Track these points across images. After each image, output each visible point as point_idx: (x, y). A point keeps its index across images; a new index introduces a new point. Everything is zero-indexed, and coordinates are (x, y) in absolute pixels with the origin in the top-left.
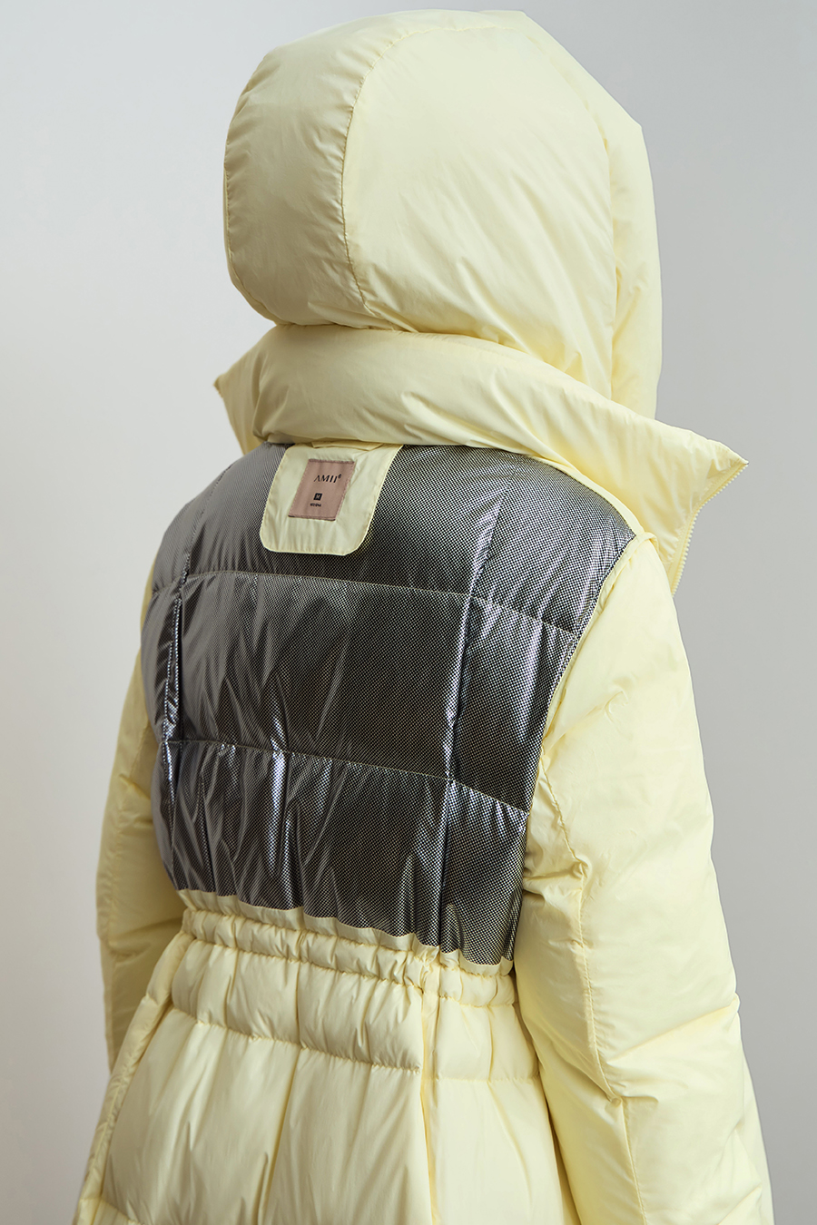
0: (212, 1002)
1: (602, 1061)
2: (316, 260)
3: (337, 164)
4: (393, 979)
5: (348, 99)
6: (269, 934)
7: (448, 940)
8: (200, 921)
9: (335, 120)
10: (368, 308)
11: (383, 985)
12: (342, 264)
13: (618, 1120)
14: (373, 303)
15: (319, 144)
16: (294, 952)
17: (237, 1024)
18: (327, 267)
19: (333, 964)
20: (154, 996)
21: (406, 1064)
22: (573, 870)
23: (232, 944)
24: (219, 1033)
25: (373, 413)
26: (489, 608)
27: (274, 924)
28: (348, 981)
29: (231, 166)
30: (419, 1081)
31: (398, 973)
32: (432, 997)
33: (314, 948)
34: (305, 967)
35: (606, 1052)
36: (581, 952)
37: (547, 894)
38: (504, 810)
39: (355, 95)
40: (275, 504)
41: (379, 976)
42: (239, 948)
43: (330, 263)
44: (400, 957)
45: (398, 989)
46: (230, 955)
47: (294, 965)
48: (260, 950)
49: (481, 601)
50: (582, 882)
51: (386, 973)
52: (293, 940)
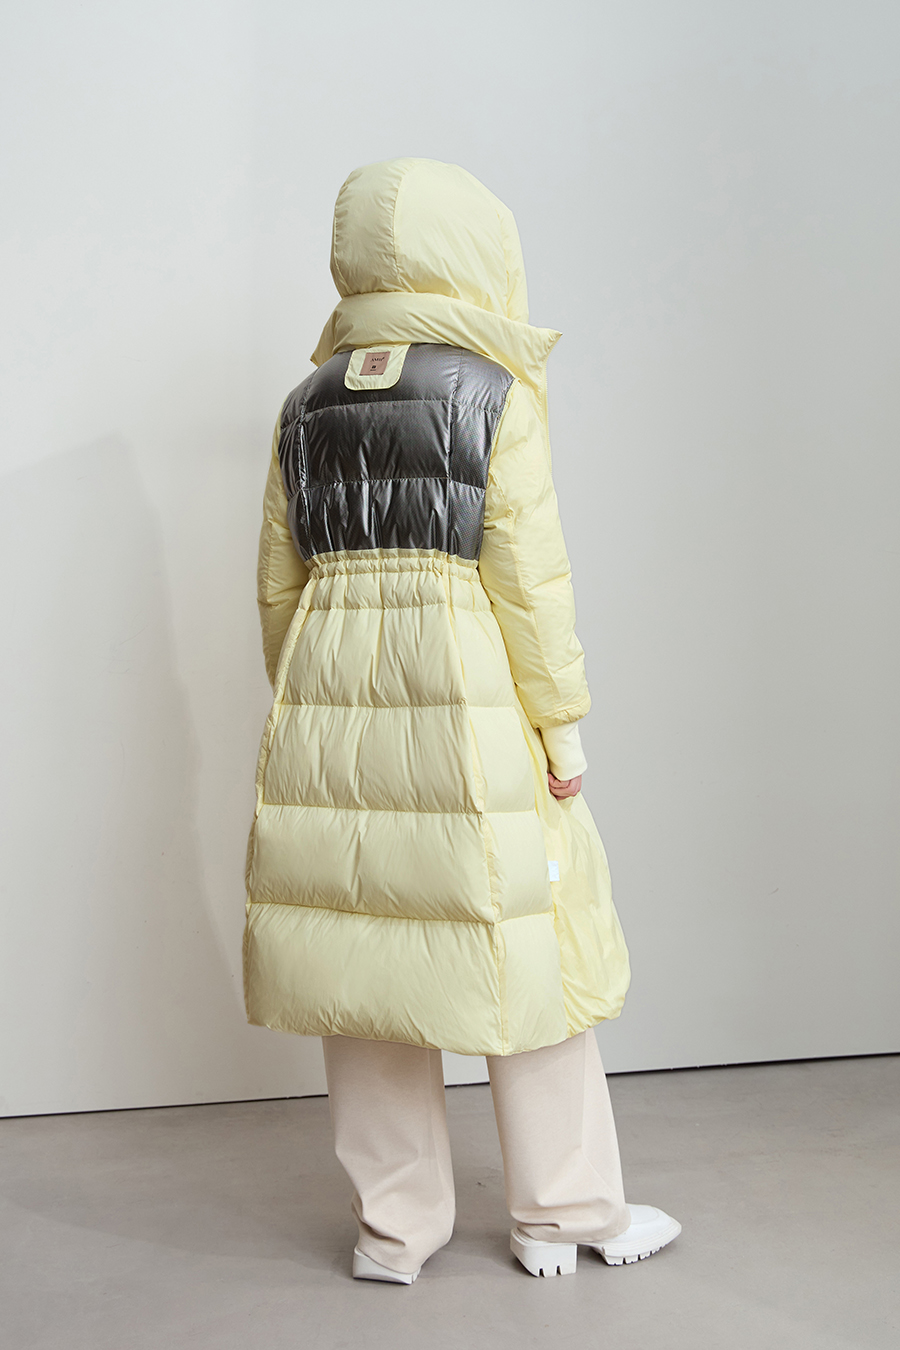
0: (338, 598)
1: (526, 592)
2: (380, 254)
3: (391, 212)
4: (428, 569)
5: (396, 186)
6: (364, 563)
7: (452, 550)
8: (325, 568)
9: (390, 194)
10: (399, 277)
11: (424, 573)
12: (391, 255)
13: (530, 617)
14: (402, 274)
15: (382, 204)
16: (378, 568)
17: (351, 605)
18: (384, 256)
19: (398, 569)
20: (303, 608)
21: (440, 601)
22: (507, 514)
23: (344, 572)
24: (342, 612)
25: (398, 327)
26: (460, 407)
27: (367, 557)
28: (406, 575)
29: (338, 215)
30: (446, 606)
31: (430, 566)
32: (446, 575)
33: (388, 564)
34: (384, 574)
35: (527, 588)
36: (512, 547)
37: (497, 525)
38: (475, 490)
39: (398, 184)
40: (353, 369)
41: (421, 570)
42: (349, 572)
43: (385, 255)
44: (430, 559)
45: (431, 573)
46: (344, 578)
47: (378, 574)
48: (360, 571)
49: (457, 404)
50: (512, 519)
51: (424, 568)
52: (377, 563)
